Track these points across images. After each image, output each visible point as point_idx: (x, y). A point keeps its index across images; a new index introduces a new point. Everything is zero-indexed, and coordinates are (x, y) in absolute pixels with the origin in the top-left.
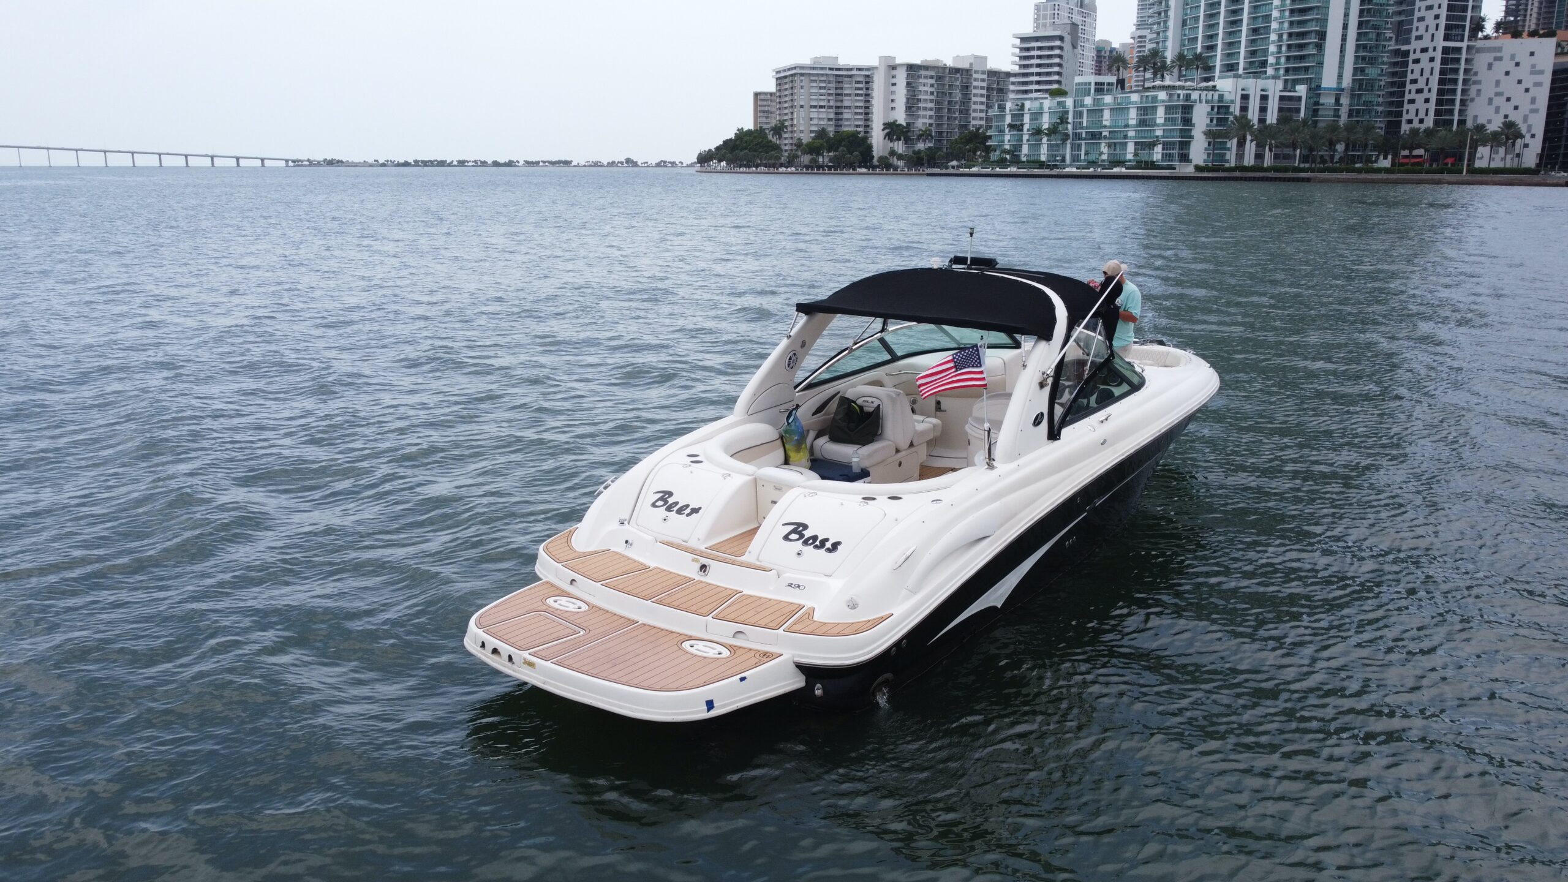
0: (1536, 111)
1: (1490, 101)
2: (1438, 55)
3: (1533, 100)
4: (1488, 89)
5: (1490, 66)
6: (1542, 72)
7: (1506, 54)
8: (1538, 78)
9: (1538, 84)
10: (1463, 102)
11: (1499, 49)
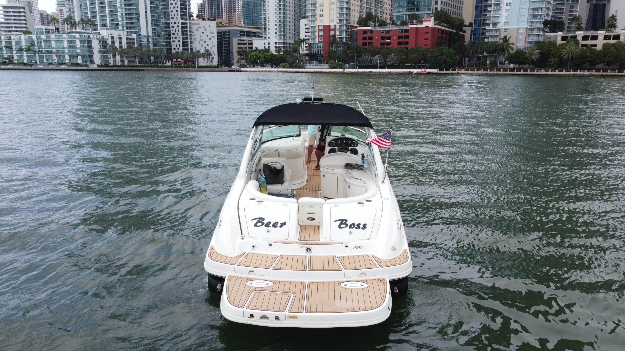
0: (214, 46)
1: (199, 42)
2: (180, 25)
3: (213, 42)
4: (198, 39)
5: (197, 30)
6: (213, 33)
7: (201, 26)
8: (213, 35)
9: (213, 37)
10: (191, 42)
11: (199, 24)
